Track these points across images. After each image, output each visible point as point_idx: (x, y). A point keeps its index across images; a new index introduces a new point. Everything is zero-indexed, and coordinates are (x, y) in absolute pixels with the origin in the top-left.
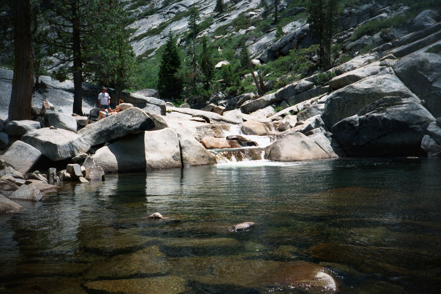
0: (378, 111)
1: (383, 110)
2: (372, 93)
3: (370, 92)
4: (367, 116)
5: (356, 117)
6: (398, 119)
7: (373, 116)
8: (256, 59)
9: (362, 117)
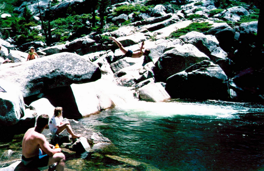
0: (202, 70)
1: (205, 70)
2: (190, 56)
3: (188, 56)
4: (194, 73)
5: (183, 73)
6: (217, 77)
7: (199, 74)
8: (37, 16)
9: (190, 73)
